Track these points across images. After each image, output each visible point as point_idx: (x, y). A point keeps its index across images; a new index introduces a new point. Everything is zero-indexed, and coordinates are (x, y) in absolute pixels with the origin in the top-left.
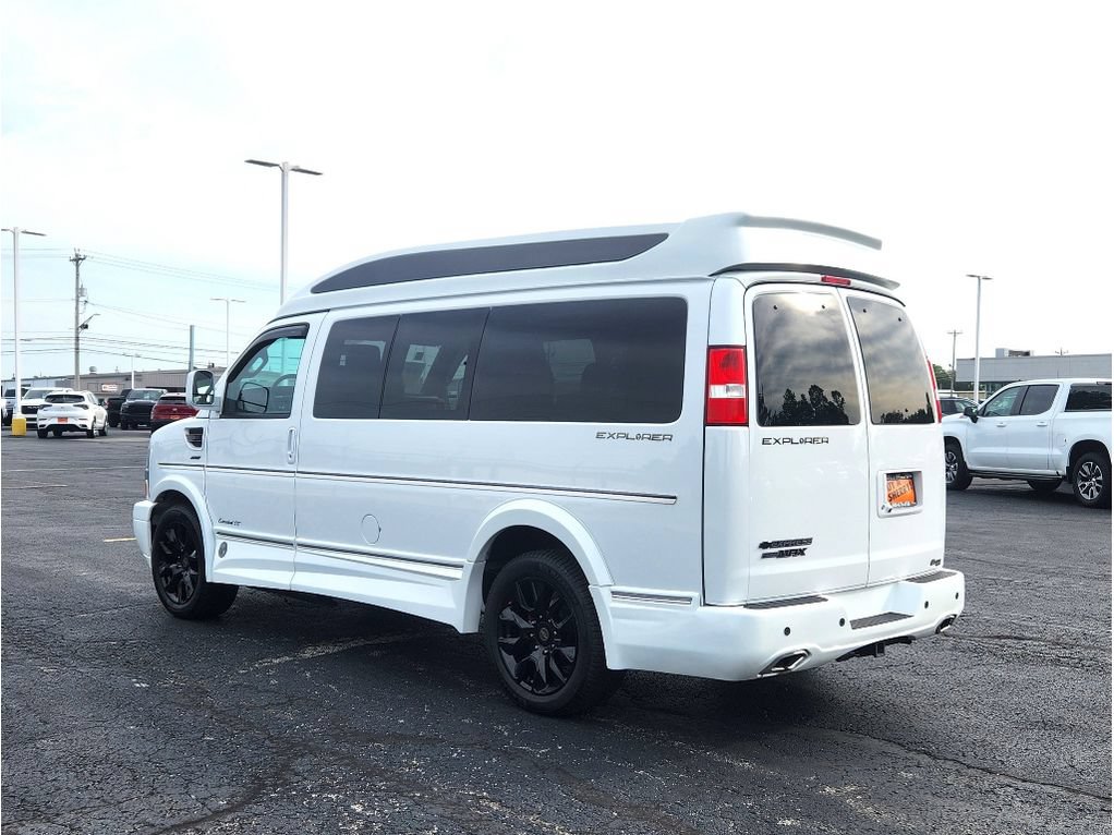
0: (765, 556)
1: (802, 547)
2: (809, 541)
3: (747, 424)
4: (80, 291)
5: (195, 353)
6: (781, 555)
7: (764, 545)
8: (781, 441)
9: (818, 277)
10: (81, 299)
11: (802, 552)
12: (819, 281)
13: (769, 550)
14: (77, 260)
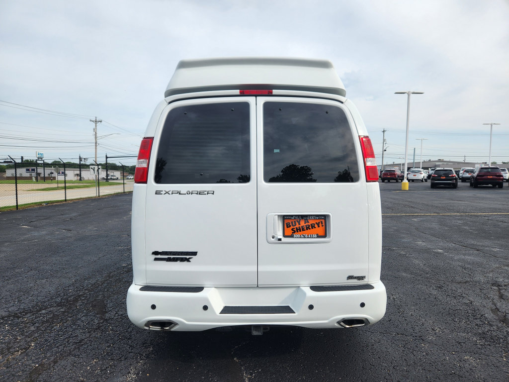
0: (156, 259)
1: (188, 257)
2: (195, 254)
3: (146, 182)
4: (384, 140)
5: (415, 156)
6: (169, 260)
7: (156, 253)
8: (170, 193)
9: (237, 92)
10: (385, 143)
11: (188, 260)
12: (239, 93)
13: (159, 256)
14: (384, 131)
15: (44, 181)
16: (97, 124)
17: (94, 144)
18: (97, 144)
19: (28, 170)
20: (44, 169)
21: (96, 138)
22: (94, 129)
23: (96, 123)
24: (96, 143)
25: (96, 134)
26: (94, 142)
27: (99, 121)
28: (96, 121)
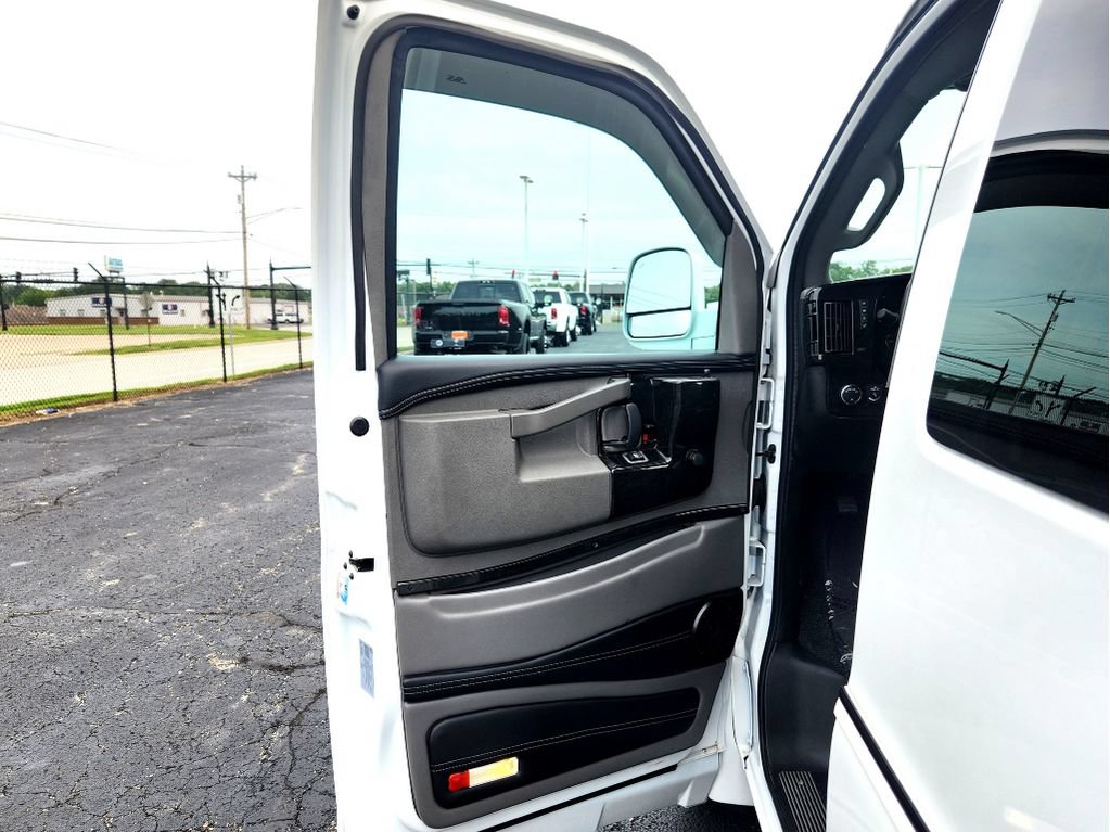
15: (128, 328)
16: (246, 184)
17: (241, 235)
18: (247, 235)
19: (96, 301)
20: (125, 298)
21: (244, 219)
22: (239, 197)
23: (243, 182)
24: (245, 233)
25: (244, 209)
26: (241, 230)
27: (250, 177)
28: (243, 177)
